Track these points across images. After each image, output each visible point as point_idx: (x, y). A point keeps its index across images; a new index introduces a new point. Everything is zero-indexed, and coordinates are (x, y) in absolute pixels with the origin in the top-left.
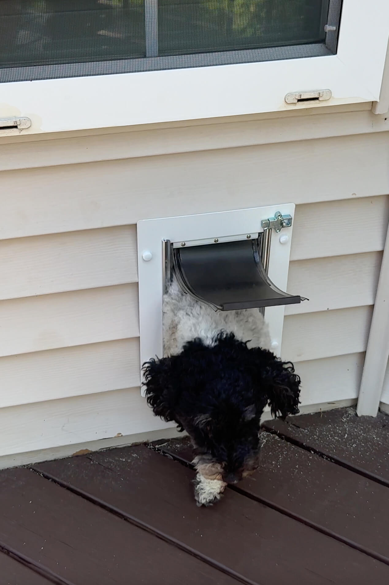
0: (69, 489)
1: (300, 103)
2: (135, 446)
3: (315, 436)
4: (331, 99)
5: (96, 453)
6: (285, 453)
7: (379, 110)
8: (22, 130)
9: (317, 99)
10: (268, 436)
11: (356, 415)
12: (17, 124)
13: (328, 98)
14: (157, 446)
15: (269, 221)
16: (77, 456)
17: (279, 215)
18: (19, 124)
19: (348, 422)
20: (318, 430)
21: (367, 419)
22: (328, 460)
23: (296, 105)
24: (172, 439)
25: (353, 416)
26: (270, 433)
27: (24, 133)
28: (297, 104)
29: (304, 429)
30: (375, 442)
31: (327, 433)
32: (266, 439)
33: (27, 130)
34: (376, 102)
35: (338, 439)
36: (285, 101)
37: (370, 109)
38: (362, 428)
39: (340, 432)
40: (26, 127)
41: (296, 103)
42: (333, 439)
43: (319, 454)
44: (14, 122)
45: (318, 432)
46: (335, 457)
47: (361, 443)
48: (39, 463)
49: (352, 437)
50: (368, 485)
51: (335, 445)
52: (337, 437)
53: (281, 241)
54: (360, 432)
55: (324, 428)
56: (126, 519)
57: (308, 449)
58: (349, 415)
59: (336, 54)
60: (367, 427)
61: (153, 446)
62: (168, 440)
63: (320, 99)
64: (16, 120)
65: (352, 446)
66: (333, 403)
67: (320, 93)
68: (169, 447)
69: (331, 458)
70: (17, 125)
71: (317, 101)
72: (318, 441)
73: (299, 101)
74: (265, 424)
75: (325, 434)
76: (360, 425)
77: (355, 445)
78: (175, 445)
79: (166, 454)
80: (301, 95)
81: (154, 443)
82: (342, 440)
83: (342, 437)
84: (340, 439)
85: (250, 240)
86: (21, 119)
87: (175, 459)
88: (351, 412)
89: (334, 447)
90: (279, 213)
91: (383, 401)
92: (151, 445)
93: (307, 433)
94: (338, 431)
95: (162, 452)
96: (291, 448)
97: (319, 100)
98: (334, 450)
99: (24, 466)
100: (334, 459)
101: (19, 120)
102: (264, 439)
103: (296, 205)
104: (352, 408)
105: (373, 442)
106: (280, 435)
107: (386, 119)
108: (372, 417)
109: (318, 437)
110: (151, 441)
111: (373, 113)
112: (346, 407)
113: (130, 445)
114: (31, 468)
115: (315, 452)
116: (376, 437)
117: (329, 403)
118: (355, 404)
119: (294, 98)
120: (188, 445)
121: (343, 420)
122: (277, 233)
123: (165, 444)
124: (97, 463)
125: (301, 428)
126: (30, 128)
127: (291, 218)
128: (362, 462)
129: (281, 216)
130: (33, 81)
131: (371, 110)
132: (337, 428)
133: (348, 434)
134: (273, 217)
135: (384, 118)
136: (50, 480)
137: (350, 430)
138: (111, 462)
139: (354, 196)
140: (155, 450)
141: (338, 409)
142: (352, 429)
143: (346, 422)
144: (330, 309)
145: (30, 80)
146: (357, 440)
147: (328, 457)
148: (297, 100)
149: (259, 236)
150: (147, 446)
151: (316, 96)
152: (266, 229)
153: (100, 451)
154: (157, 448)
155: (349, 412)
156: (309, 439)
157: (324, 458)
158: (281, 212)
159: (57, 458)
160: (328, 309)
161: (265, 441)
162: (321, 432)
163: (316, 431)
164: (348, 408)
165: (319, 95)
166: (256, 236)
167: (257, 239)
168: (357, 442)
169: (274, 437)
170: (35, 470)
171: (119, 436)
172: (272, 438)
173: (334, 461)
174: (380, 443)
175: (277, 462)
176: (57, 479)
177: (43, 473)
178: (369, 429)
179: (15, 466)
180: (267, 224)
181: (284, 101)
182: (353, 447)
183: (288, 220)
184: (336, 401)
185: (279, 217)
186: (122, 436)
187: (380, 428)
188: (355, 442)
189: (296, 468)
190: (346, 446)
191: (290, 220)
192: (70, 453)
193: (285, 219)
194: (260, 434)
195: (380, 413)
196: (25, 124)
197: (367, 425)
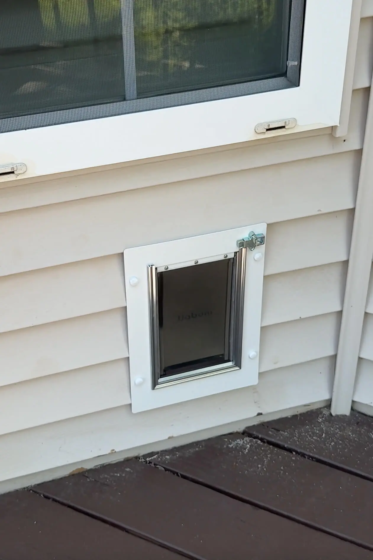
0: (70, 507)
1: (269, 132)
2: (128, 461)
3: (295, 438)
4: (295, 127)
5: (90, 470)
6: (269, 456)
7: (339, 134)
8: (18, 175)
9: (284, 127)
10: (251, 441)
11: (331, 414)
12: (13, 169)
13: (294, 126)
14: (148, 459)
15: (244, 240)
16: (73, 475)
17: (253, 234)
18: (16, 169)
19: (324, 422)
20: (297, 431)
21: (341, 418)
22: (310, 459)
23: (265, 134)
24: (161, 451)
25: (328, 416)
26: (252, 437)
27: (19, 178)
28: (266, 132)
29: (283, 432)
30: (351, 438)
31: (305, 434)
32: (250, 444)
33: (23, 174)
34: (336, 126)
35: (317, 439)
36: (256, 131)
37: (330, 132)
38: (338, 426)
39: (318, 432)
40: (23, 172)
41: (264, 133)
42: (311, 439)
43: (301, 454)
44: (11, 168)
45: (297, 433)
46: (316, 456)
47: (339, 440)
48: (38, 485)
49: (330, 436)
50: (350, 479)
51: (314, 445)
52: (316, 436)
53: (255, 258)
54: (336, 431)
55: (303, 429)
56: (127, 531)
57: (290, 450)
58: (324, 415)
59: (299, 86)
60: (342, 425)
61: (144, 459)
62: (157, 453)
63: (286, 127)
64: (13, 167)
65: (330, 445)
66: (309, 405)
67: (286, 122)
68: (159, 459)
69: (313, 458)
70: (13, 171)
71: (284, 129)
72: (298, 442)
73: (267, 130)
74: (246, 430)
75: (303, 435)
76: (335, 424)
77: (334, 443)
78: (165, 456)
79: (157, 466)
80: (269, 125)
81: (145, 456)
82: (321, 439)
83: (320, 436)
84: (318, 439)
85: (227, 259)
86: (18, 165)
87: (166, 470)
88: (325, 412)
89: (313, 447)
90: (252, 233)
91: (355, 399)
92: (142, 459)
93: (287, 435)
94: (315, 431)
95: (153, 464)
96: (274, 450)
97: (286, 129)
98: (315, 450)
99: (24, 488)
100: (315, 458)
101: (16, 166)
102: (248, 444)
103: (268, 225)
104: (325, 409)
105: (349, 439)
106: (262, 440)
107: (344, 141)
108: (346, 416)
109: (298, 439)
110: (141, 454)
111: (333, 136)
112: (320, 408)
113: (122, 460)
114: (31, 490)
115: (297, 452)
116: (352, 434)
117: (305, 406)
118: (329, 404)
119: (263, 128)
120: (177, 456)
121: (319, 421)
122: (251, 251)
123: (155, 457)
124: (93, 480)
125: (281, 431)
126: (26, 172)
127: (264, 236)
128: (341, 459)
129: (255, 235)
130: (27, 130)
131: (331, 134)
132: (315, 428)
133: (325, 434)
134: (248, 236)
135: (343, 140)
136: (51, 500)
137: (327, 429)
138: (107, 478)
139: (320, 212)
140: (147, 463)
141: (313, 410)
142: (328, 429)
143: (322, 422)
144: (302, 317)
145: (24, 129)
146: (334, 438)
147: (309, 457)
148: (265, 130)
149: (235, 256)
150: (138, 459)
151: (283, 125)
152: (241, 249)
153: (95, 468)
154: (149, 461)
155: (324, 412)
156: (290, 441)
157: (305, 458)
158: (254, 232)
159: (54, 479)
160: (300, 317)
161: (248, 446)
162: (300, 434)
163: (295, 432)
164: (322, 409)
165: (286, 124)
166: (231, 256)
167: (233, 258)
168: (335, 440)
169: (256, 442)
170: (35, 492)
171: (113, 452)
172: (254, 442)
173: (315, 460)
174: (356, 439)
175: (263, 465)
176: (58, 499)
177: (43, 494)
178: (344, 426)
179: (15, 489)
180: (242, 244)
181: (254, 131)
182: (332, 445)
183: (260, 239)
184: (310, 403)
185: (253, 236)
186: (115, 452)
187: (354, 425)
188: (333, 441)
189: (282, 470)
190: (325, 445)
191: (263, 238)
192: (66, 473)
193: (258, 238)
194: (243, 440)
195: (352, 411)
196: (21, 169)
197: (342, 424)
